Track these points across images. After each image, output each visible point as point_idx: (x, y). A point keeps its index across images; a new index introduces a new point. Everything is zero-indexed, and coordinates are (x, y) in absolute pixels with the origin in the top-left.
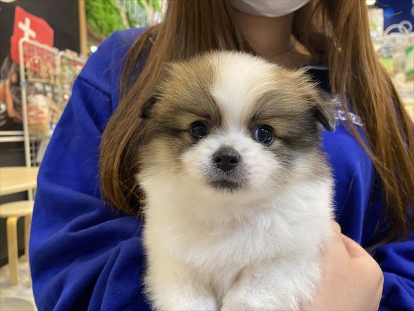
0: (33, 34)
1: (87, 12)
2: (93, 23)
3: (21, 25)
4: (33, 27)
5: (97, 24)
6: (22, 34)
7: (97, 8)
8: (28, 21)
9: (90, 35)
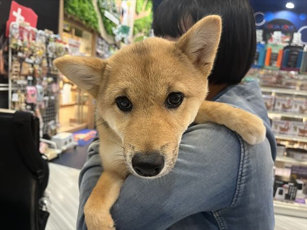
0: (23, 19)
3: (14, 13)
4: (22, 14)
6: (14, 19)
8: (20, 10)
9: (65, 16)
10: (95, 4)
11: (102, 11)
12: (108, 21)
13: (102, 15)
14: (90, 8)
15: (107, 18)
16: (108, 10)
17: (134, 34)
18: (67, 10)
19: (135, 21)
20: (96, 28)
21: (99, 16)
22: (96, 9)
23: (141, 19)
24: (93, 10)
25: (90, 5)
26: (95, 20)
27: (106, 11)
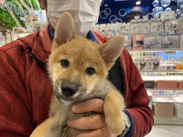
11: (18, 17)
13: (19, 19)
14: (7, 16)
15: (23, 21)
16: (23, 17)
22: (13, 16)
24: (11, 16)
25: (7, 14)
26: (13, 23)
27: (21, 17)
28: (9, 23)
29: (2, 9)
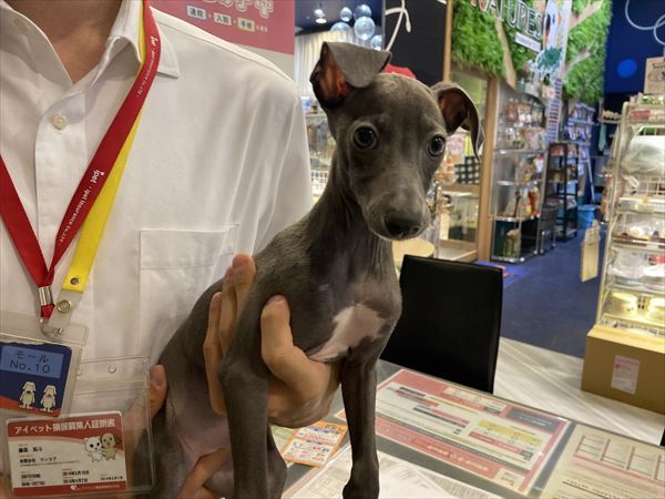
1: (453, 41)
2: (459, 53)
5: (463, 52)
7: (465, 33)
9: (454, 64)
10: (499, 27)
11: (511, 34)
12: (522, 51)
13: (510, 41)
14: (491, 37)
15: (519, 46)
16: (521, 31)
17: (568, 59)
18: (455, 54)
19: (572, 31)
20: (499, 71)
21: (505, 48)
22: (501, 35)
23: (584, 23)
24: (497, 39)
25: (491, 32)
26: (498, 57)
27: (518, 34)
28: (491, 59)
29: (486, 17)
